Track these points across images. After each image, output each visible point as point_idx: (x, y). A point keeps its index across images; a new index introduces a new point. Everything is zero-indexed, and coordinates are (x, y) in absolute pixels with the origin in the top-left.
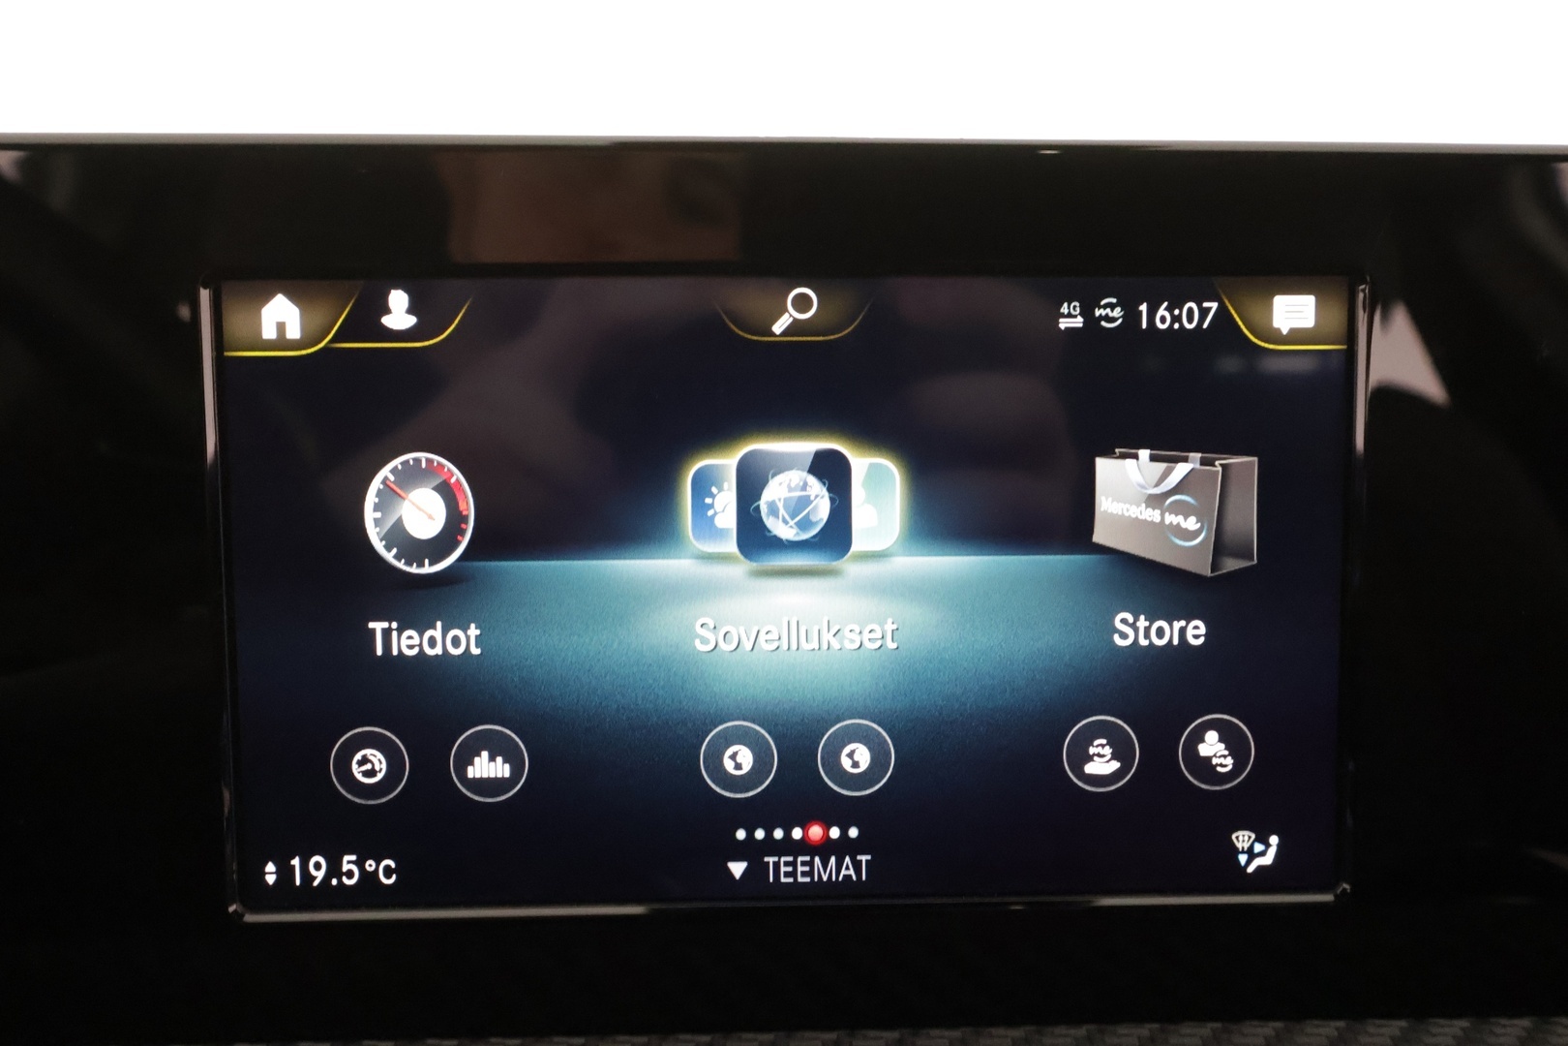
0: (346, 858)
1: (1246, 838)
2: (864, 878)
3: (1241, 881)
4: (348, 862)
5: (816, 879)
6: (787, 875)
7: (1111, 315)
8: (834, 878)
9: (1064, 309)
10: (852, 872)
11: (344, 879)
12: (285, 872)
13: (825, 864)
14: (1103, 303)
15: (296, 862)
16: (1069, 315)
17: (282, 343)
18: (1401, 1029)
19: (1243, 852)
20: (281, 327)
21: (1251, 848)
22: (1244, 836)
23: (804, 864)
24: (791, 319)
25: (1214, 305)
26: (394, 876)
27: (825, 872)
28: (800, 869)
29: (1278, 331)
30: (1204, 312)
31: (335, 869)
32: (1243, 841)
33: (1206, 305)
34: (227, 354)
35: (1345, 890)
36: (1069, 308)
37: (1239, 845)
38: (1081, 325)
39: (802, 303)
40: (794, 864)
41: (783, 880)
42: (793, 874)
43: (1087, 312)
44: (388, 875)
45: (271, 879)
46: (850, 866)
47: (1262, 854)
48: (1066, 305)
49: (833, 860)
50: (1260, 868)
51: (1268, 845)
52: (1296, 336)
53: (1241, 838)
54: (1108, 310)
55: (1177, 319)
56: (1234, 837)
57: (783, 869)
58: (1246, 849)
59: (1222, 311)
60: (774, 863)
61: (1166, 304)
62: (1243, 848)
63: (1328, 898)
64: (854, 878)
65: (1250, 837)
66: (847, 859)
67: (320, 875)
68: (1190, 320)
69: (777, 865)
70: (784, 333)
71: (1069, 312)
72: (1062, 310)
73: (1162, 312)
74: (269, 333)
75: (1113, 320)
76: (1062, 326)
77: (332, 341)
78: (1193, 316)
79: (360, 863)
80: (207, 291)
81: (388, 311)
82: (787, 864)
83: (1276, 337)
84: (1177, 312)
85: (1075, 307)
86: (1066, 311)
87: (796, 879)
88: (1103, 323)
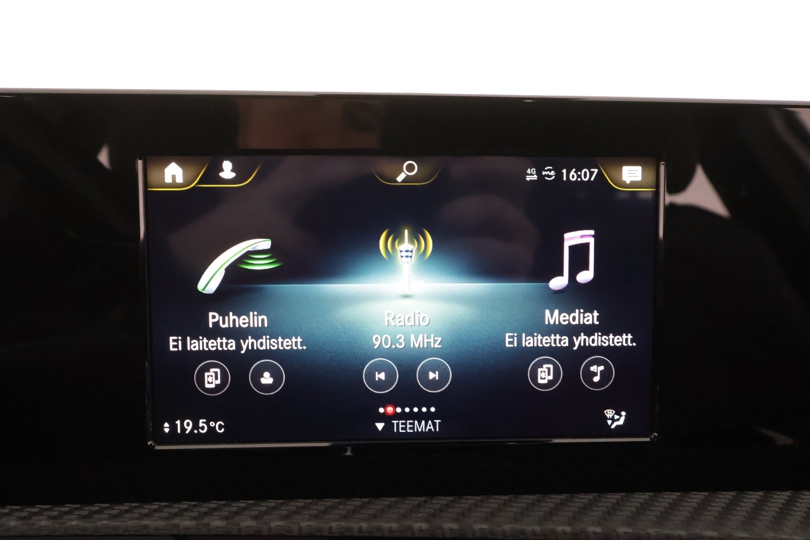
2: (438, 430)
3: (609, 432)
4: (201, 423)
5: (416, 431)
8: (423, 431)
9: (529, 172)
10: (432, 428)
11: (200, 430)
12: (173, 427)
13: (420, 424)
15: (178, 422)
16: (531, 174)
17: (174, 184)
19: (609, 419)
20: (174, 177)
21: (613, 417)
22: (610, 412)
23: (410, 424)
24: (405, 175)
25: (596, 170)
26: (223, 430)
27: (420, 428)
28: (408, 426)
29: (625, 182)
30: (591, 174)
31: (196, 426)
33: (592, 170)
34: (150, 189)
35: (655, 436)
37: (608, 416)
38: (536, 179)
39: (410, 168)
40: (405, 424)
41: (401, 431)
42: (405, 428)
43: (539, 173)
44: (220, 429)
45: (167, 430)
46: (431, 425)
47: (618, 420)
48: (529, 169)
49: (423, 422)
50: (617, 426)
51: (621, 416)
52: (633, 184)
55: (579, 176)
56: (605, 412)
57: (401, 426)
58: (611, 417)
59: (600, 174)
61: (574, 170)
63: (648, 440)
65: (613, 412)
66: (430, 422)
67: (189, 428)
68: (585, 177)
69: (398, 424)
70: (402, 182)
73: (572, 173)
74: (168, 180)
76: (528, 179)
77: (197, 184)
78: (587, 175)
79: (207, 423)
80: (141, 161)
81: (222, 171)
83: (624, 185)
84: (579, 173)
85: (533, 171)
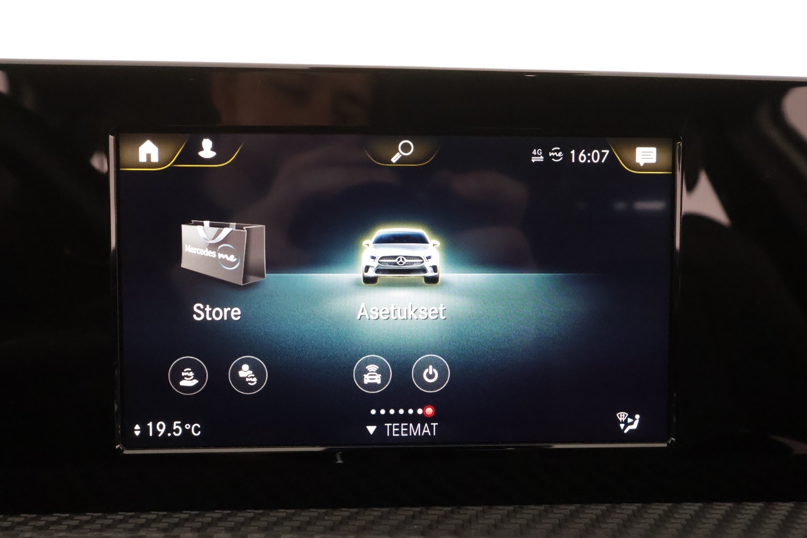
0: (175, 423)
1: (624, 415)
2: (434, 434)
3: (621, 437)
4: (176, 425)
5: (411, 435)
6: (396, 432)
7: (557, 155)
8: (419, 435)
9: (534, 152)
10: (428, 431)
11: (174, 433)
12: (145, 430)
13: (415, 427)
14: (553, 149)
15: (150, 424)
16: (537, 156)
17: (149, 164)
18: (699, 507)
19: (622, 423)
20: (149, 156)
22: (622, 414)
23: (404, 427)
24: (401, 156)
25: (607, 152)
26: (199, 432)
27: (415, 432)
28: (403, 429)
29: (638, 164)
30: (602, 155)
31: (169, 429)
32: (622, 417)
33: (603, 151)
34: (121, 169)
35: (672, 441)
36: (536, 152)
37: (620, 419)
38: (543, 160)
39: (406, 148)
40: (399, 427)
41: (394, 435)
42: (399, 432)
43: (545, 154)
44: (196, 432)
45: (137, 433)
46: (428, 428)
47: (632, 423)
48: (535, 150)
49: (419, 425)
50: (630, 431)
51: (634, 419)
52: (647, 167)
53: (621, 416)
54: (556, 153)
55: (589, 158)
56: (617, 415)
57: (394, 430)
58: (623, 421)
59: (611, 155)
60: (390, 426)
61: (584, 151)
62: (622, 420)
63: (665, 445)
64: (430, 434)
65: (625, 415)
66: (426, 425)
67: (162, 431)
68: (596, 158)
69: (391, 427)
70: (397, 162)
71: (537, 154)
72: (533, 153)
73: (582, 154)
74: (142, 159)
75: (558, 158)
76: (533, 161)
77: (174, 163)
78: (597, 156)
79: (182, 425)
80: (113, 137)
81: (202, 149)
82: (396, 427)
83: (637, 167)
84: (589, 154)
85: (539, 151)
86: (535, 154)
87: (400, 434)
88: (553, 159)
